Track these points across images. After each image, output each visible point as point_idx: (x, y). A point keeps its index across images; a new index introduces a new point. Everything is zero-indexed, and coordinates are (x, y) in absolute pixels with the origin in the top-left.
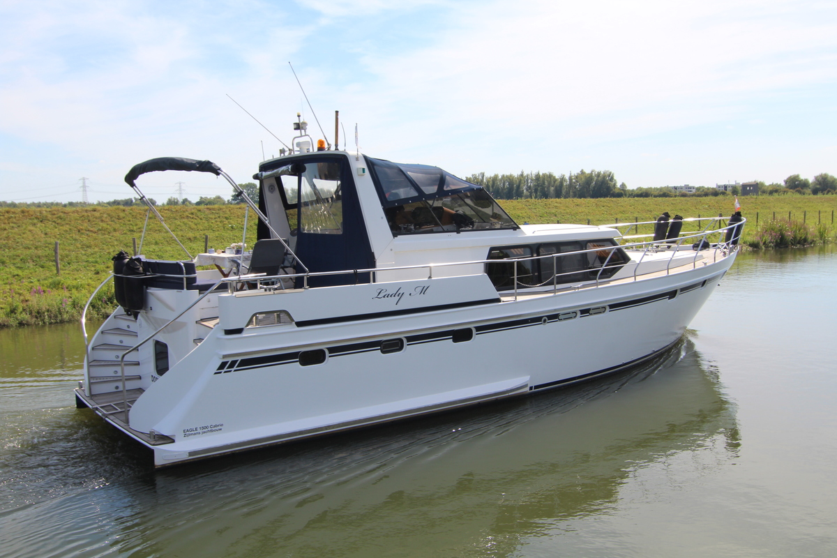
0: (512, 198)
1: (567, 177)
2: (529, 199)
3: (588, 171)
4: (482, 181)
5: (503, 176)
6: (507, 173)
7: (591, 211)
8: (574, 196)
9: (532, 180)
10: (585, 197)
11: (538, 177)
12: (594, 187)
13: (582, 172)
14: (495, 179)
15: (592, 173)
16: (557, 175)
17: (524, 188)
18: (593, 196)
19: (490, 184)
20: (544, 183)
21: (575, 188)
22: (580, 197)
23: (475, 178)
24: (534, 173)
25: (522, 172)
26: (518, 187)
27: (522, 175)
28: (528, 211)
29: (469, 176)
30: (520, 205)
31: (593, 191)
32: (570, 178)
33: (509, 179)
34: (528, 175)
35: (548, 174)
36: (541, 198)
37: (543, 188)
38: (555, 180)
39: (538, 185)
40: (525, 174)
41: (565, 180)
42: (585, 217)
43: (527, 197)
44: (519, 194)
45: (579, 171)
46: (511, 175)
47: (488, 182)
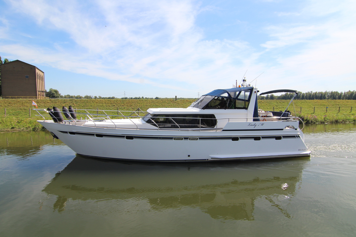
0: (322, 99)
1: (343, 93)
2: (329, 100)
3: (352, 91)
4: (311, 94)
5: (319, 92)
6: (320, 91)
7: (352, 104)
8: (346, 99)
9: (330, 93)
10: (350, 99)
11: (332, 93)
12: (354, 96)
13: (349, 91)
14: (316, 93)
15: (353, 91)
16: (339, 92)
17: (326, 96)
18: (354, 99)
19: (314, 95)
20: (334, 94)
21: (346, 96)
22: (348, 99)
23: (309, 93)
24: (331, 91)
25: (326, 91)
26: (324, 96)
27: (326, 92)
28: (328, 103)
29: (307, 92)
30: (325, 102)
31: (354, 97)
32: (345, 93)
33: (321, 93)
34: (328, 92)
35: (336, 91)
36: (333, 99)
37: (334, 96)
38: (339, 94)
39: (332, 95)
40: (327, 92)
41: (342, 94)
42: (350, 106)
43: (327, 99)
44: (324, 98)
45: (348, 91)
46: (322, 92)
47: (313, 94)
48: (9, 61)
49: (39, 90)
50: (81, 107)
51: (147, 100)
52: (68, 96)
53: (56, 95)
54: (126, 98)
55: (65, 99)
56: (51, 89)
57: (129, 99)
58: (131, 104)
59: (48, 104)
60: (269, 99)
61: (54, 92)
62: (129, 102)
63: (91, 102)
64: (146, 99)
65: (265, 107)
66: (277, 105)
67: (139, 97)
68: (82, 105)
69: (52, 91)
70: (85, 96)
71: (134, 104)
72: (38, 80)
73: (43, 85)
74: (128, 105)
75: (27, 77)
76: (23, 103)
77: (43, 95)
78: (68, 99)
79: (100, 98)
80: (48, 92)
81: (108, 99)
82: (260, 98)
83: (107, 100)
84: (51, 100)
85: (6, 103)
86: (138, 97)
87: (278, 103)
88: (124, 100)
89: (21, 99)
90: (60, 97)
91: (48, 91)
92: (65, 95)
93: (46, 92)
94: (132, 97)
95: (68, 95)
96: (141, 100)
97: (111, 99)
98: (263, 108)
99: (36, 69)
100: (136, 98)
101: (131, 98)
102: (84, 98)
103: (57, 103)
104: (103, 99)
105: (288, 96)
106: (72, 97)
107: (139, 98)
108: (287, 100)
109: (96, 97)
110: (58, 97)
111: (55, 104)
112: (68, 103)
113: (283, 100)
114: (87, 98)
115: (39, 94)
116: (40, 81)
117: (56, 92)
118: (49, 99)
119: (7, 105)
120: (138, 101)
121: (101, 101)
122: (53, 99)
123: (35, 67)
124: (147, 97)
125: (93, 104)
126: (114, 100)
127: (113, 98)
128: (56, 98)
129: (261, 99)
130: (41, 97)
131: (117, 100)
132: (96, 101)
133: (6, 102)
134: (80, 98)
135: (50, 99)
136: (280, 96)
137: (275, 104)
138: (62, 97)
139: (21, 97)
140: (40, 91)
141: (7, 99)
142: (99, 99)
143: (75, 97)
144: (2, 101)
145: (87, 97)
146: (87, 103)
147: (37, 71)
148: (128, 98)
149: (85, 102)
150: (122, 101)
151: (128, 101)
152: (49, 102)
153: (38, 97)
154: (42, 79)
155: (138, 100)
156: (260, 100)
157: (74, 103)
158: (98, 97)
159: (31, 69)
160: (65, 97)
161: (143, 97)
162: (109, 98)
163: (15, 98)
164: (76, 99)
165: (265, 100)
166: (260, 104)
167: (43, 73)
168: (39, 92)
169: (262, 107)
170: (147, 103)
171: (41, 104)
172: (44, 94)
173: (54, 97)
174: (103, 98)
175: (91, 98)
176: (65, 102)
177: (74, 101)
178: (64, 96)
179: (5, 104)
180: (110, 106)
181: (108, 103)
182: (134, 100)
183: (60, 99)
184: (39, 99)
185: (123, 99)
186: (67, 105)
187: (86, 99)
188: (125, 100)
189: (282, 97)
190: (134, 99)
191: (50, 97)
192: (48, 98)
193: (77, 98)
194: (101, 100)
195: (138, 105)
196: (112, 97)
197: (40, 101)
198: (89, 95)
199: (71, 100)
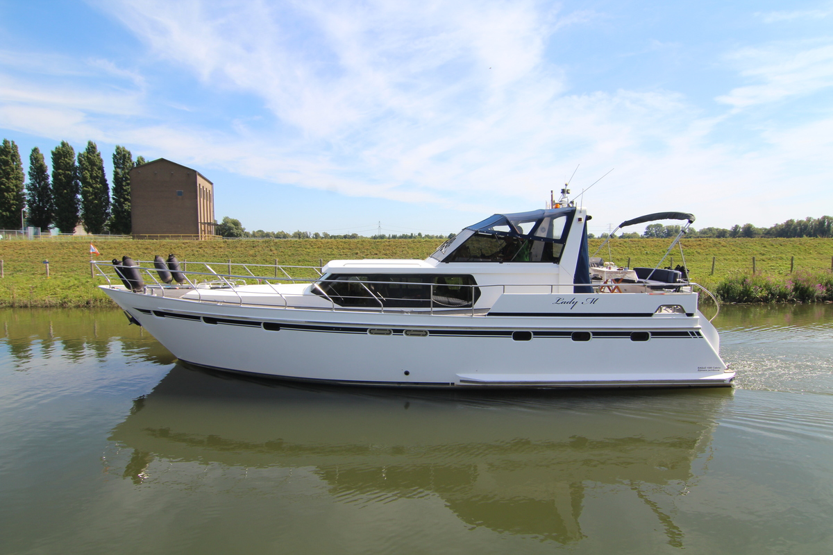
48: (146, 161)
49: (203, 221)
50: (287, 256)
51: (430, 242)
52: (260, 233)
53: (235, 231)
54: (382, 237)
55: (253, 239)
56: (227, 218)
57: (389, 238)
58: (394, 251)
59: (220, 250)
60: (739, 237)
61: (233, 226)
62: (389, 246)
63: (308, 246)
64: (427, 239)
65: (729, 257)
66: (764, 251)
67: (412, 234)
68: (290, 253)
69: (227, 222)
70: (295, 233)
71: (401, 249)
72: (202, 199)
73: (211, 211)
74: (388, 252)
75: (180, 194)
76: (171, 249)
77: (210, 232)
78: (261, 240)
79: (326, 236)
80: (220, 225)
81: (344, 240)
82: (714, 234)
83: (341, 242)
84: (226, 242)
85: (139, 249)
86: (410, 235)
87: (765, 247)
88: (378, 240)
89: (168, 240)
90: (243, 235)
91: (220, 222)
92: (254, 232)
93: (215, 224)
94: (394, 234)
95: (260, 231)
96: (416, 240)
97: (351, 240)
98: (724, 259)
99: (198, 177)
100: (404, 237)
101: (394, 237)
102: (292, 237)
103: (238, 249)
104: (333, 239)
105: (795, 229)
106: (268, 235)
107: (411, 237)
108: (793, 239)
109: (317, 236)
110: (241, 235)
111: (234, 251)
112: (260, 249)
113: (780, 239)
114: (300, 238)
115: (203, 229)
116: (205, 201)
117: (236, 224)
118: (222, 241)
119: (141, 253)
120: (409, 242)
121: (328, 242)
122: (230, 240)
123: (195, 172)
124: (430, 234)
125: (311, 250)
126: (356, 240)
127: (354, 236)
128: (237, 237)
129: (718, 237)
130: (207, 237)
131: (363, 241)
132: (317, 243)
133: (140, 246)
134: (285, 236)
135: (225, 240)
136: (771, 228)
137: (758, 248)
138: (247, 235)
139: (168, 237)
140: (204, 223)
141: (141, 241)
142: (324, 239)
143: (274, 234)
144: (133, 245)
145: (298, 235)
146: (299, 249)
147: (199, 180)
148: (387, 235)
149: (296, 246)
150: (375, 243)
151: (387, 243)
152: (222, 245)
153: (200, 235)
154: (209, 197)
155: (410, 240)
156: (717, 239)
157: (273, 248)
158: (321, 235)
159: (189, 176)
160: (254, 235)
161: (420, 234)
162: (345, 237)
163: (156, 238)
164: (277, 240)
165: (729, 239)
166: (715, 249)
167: (211, 184)
168: (203, 226)
169: (721, 258)
170: (430, 248)
171: (206, 250)
172: (213, 228)
173: (231, 235)
174: (331, 237)
175: (307, 237)
176: (254, 247)
177: (272, 244)
178: (251, 233)
179: (138, 251)
180: (349, 253)
181: (343, 249)
182: (400, 240)
183: (244, 239)
184: (203, 239)
185: (375, 238)
186: (257, 253)
187: (297, 239)
188: (381, 242)
189: (776, 230)
190: (401, 237)
191: (223, 235)
192: (220, 239)
193: (278, 236)
194: (329, 240)
195: (410, 252)
196: (351, 235)
197: (205, 244)
198: (302, 231)
199: (266, 242)
